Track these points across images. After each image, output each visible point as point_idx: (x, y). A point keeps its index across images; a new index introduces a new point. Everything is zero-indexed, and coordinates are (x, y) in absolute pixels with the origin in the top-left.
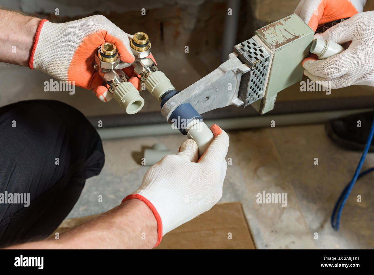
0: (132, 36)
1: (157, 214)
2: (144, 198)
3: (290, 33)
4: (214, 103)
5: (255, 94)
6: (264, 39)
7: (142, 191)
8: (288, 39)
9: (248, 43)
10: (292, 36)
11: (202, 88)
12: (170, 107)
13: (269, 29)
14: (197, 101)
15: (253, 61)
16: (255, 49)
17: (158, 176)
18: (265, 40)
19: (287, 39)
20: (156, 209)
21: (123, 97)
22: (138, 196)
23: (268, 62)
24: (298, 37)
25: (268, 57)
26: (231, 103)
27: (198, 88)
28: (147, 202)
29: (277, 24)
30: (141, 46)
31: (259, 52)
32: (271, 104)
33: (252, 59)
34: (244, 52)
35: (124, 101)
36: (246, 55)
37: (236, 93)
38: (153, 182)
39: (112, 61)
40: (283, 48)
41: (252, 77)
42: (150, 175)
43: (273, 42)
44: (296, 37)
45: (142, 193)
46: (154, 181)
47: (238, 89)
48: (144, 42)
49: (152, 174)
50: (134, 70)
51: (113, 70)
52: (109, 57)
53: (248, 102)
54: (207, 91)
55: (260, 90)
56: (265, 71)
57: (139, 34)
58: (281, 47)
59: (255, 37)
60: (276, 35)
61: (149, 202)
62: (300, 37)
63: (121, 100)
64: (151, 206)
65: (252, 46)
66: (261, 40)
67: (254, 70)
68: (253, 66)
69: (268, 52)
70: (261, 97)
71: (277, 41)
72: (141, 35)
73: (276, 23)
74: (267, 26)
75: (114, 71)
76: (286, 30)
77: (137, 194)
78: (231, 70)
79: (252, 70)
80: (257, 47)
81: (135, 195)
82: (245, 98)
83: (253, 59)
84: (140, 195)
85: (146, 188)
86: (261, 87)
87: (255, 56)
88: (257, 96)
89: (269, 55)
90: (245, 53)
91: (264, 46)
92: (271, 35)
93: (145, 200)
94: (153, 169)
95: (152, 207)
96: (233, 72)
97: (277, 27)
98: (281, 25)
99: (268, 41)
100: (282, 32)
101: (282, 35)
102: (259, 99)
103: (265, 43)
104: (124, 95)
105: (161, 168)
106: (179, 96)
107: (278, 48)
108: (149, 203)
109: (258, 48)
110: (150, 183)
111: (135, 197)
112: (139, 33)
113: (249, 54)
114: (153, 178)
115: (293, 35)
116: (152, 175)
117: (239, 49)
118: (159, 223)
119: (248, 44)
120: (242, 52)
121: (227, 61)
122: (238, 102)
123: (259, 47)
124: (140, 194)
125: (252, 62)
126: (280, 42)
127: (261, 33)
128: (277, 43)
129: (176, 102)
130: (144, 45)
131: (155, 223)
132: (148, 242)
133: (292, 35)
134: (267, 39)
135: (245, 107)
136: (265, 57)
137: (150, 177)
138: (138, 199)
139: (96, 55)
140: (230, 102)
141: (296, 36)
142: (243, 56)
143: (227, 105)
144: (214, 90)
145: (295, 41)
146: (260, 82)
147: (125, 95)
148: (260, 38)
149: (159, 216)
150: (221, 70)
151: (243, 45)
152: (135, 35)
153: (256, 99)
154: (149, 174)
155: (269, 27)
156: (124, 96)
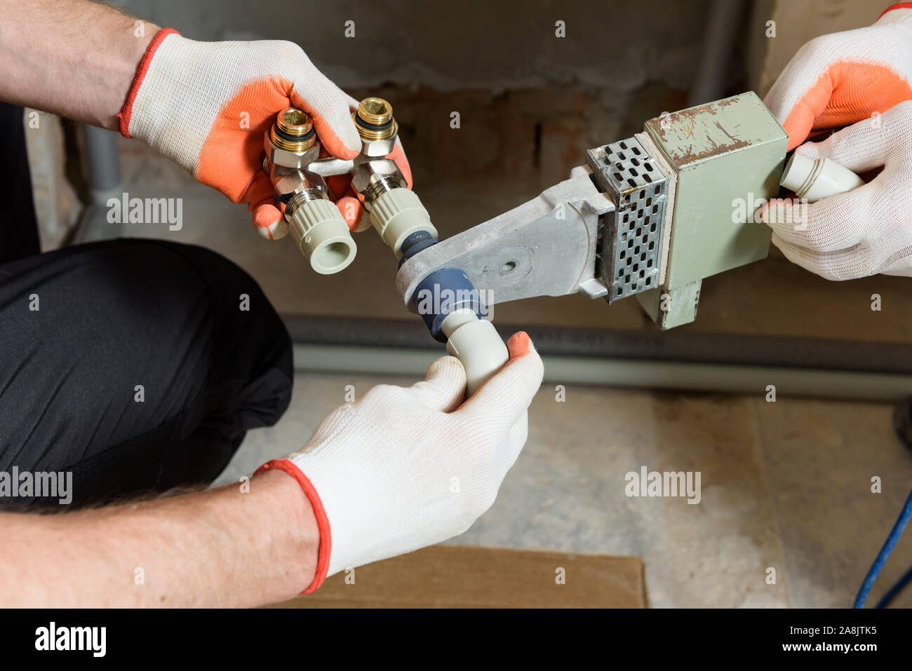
0: (356, 104)
1: (321, 513)
2: (299, 470)
3: (727, 134)
4: (531, 280)
5: (637, 274)
6: (661, 141)
7: (300, 456)
8: (718, 145)
9: (623, 146)
10: (731, 139)
11: (494, 236)
12: (412, 272)
13: (678, 119)
14: (483, 269)
15: (623, 188)
16: (635, 162)
17: (344, 428)
18: (664, 143)
19: (715, 145)
20: (320, 502)
21: (309, 230)
22: (286, 465)
23: (663, 196)
24: (745, 144)
25: (663, 183)
26: (577, 288)
27: (484, 236)
28: (304, 481)
29: (702, 111)
30: (373, 127)
31: (641, 170)
32: (685, 305)
33: (621, 182)
34: (608, 166)
35: (309, 240)
36: (608, 172)
37: (588, 265)
38: (331, 440)
39: (300, 149)
40: (700, 166)
41: (621, 227)
42: (328, 426)
43: (681, 150)
44: (740, 144)
45: (299, 459)
46: (334, 438)
47: (593, 256)
48: (380, 119)
49: (334, 423)
50: (353, 181)
51: (299, 171)
52: (293, 138)
53: (620, 291)
54: (509, 248)
55: (650, 264)
56: (658, 218)
57: (373, 102)
58: (698, 162)
59: (643, 137)
60: (691, 136)
61: (308, 481)
62: (750, 145)
63: (304, 236)
64: (311, 491)
65: (629, 154)
66: (654, 142)
67: (624, 209)
68: (622, 199)
69: (664, 171)
70: (654, 285)
71: (691, 148)
72: (377, 104)
73: (700, 109)
74: (677, 113)
75: (301, 175)
76: (718, 126)
77: (287, 461)
78: (569, 203)
79: (619, 209)
80: (639, 158)
81: (280, 462)
82: (611, 280)
83: (625, 184)
84: (294, 465)
85: (311, 451)
86: (653, 256)
87: (630, 176)
88: (644, 279)
89: (664, 179)
90: (607, 168)
91: (658, 158)
92: (679, 133)
93: (299, 475)
94: (339, 413)
95: (314, 494)
96: (575, 208)
97: (698, 118)
98: (711, 115)
99: (669, 147)
100: (709, 130)
101: (708, 137)
102: (648, 287)
103: (661, 149)
104: (312, 225)
105: (357, 412)
106: (436, 250)
107: (689, 164)
108: (307, 484)
109: (643, 160)
110: (324, 441)
111: (280, 465)
112: (373, 100)
113: (618, 171)
114: (332, 432)
115: (734, 138)
116: (332, 426)
117: (597, 157)
118: (323, 537)
119: (620, 150)
120: (601, 165)
121: (563, 184)
122: (595, 289)
123: (645, 159)
124: (294, 461)
125: (619, 190)
126: (696, 151)
127: (657, 127)
128: (689, 152)
129: (428, 262)
130: (381, 125)
131: (314, 534)
132: (287, 573)
133: (731, 137)
134: (666, 141)
135: (610, 302)
136: (654, 183)
137: (328, 429)
138: (285, 470)
139: (266, 134)
140: (575, 286)
141: (740, 142)
142: (602, 174)
143: (568, 293)
144: (527, 248)
145: (734, 151)
146: (647, 244)
147: (314, 226)
148: (652, 139)
149: (327, 519)
150: (546, 200)
151: (608, 151)
152: (364, 102)
153: (640, 288)
154: (328, 422)
155: (681, 116)
156: (310, 228)
